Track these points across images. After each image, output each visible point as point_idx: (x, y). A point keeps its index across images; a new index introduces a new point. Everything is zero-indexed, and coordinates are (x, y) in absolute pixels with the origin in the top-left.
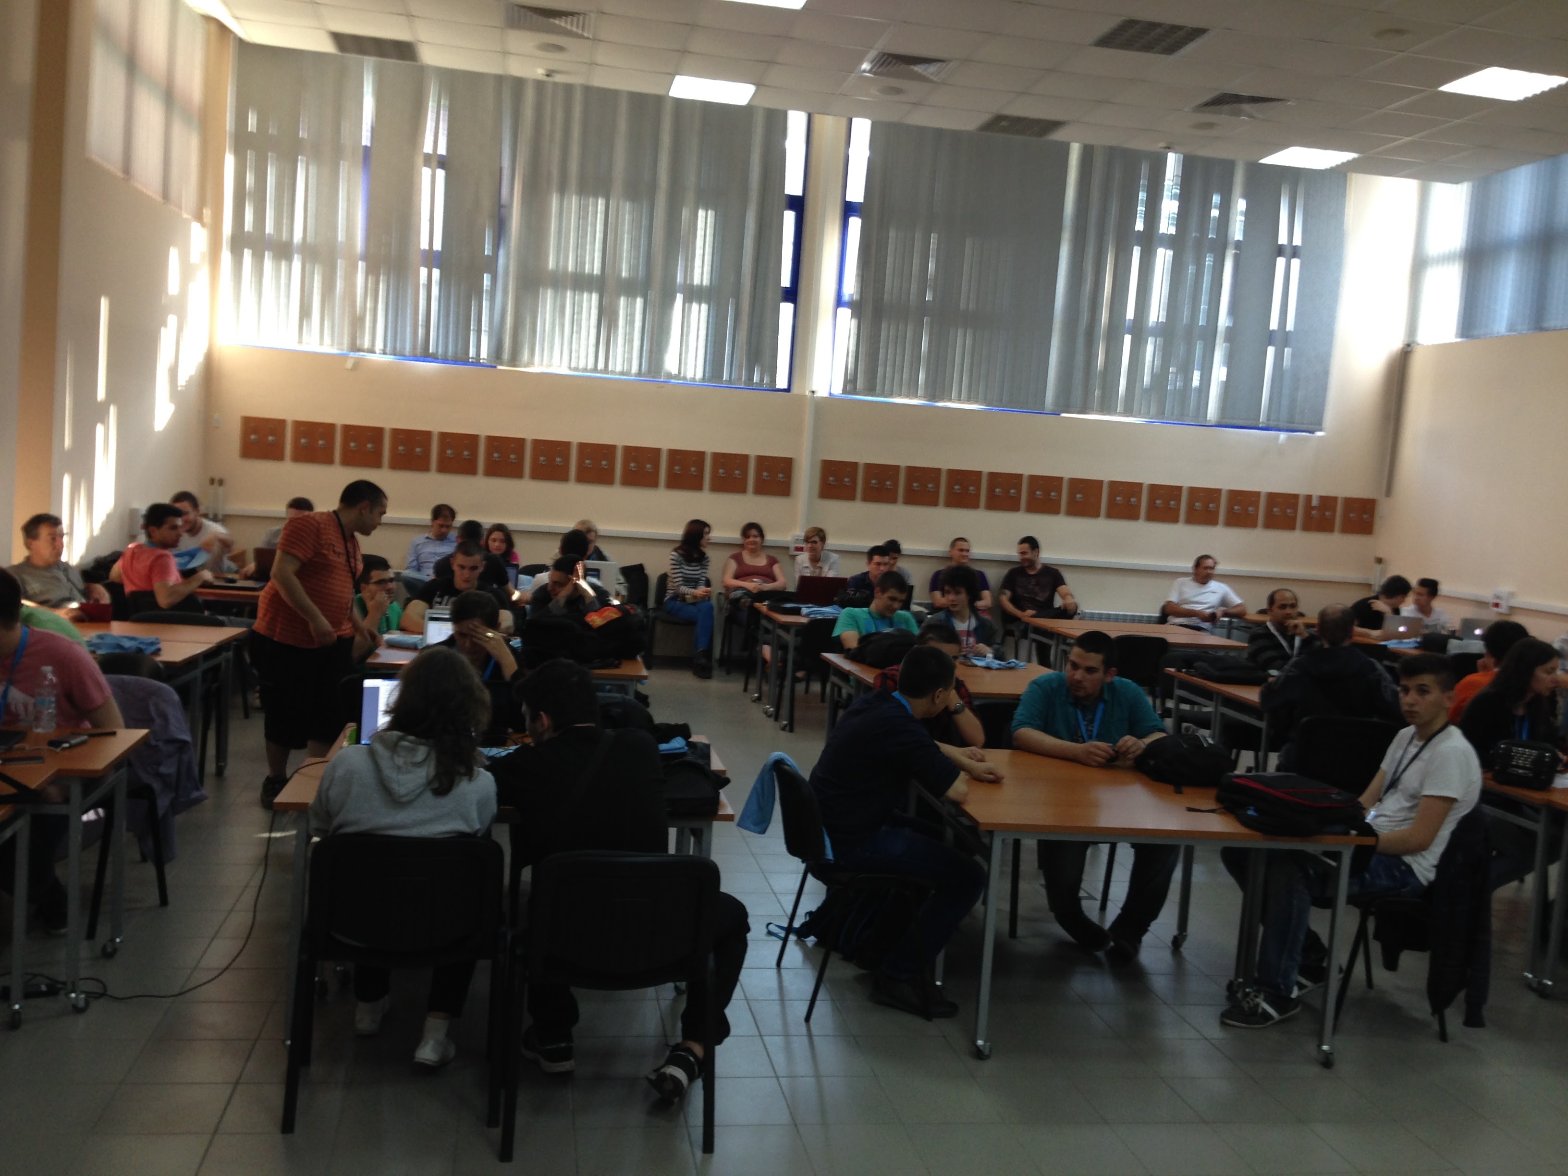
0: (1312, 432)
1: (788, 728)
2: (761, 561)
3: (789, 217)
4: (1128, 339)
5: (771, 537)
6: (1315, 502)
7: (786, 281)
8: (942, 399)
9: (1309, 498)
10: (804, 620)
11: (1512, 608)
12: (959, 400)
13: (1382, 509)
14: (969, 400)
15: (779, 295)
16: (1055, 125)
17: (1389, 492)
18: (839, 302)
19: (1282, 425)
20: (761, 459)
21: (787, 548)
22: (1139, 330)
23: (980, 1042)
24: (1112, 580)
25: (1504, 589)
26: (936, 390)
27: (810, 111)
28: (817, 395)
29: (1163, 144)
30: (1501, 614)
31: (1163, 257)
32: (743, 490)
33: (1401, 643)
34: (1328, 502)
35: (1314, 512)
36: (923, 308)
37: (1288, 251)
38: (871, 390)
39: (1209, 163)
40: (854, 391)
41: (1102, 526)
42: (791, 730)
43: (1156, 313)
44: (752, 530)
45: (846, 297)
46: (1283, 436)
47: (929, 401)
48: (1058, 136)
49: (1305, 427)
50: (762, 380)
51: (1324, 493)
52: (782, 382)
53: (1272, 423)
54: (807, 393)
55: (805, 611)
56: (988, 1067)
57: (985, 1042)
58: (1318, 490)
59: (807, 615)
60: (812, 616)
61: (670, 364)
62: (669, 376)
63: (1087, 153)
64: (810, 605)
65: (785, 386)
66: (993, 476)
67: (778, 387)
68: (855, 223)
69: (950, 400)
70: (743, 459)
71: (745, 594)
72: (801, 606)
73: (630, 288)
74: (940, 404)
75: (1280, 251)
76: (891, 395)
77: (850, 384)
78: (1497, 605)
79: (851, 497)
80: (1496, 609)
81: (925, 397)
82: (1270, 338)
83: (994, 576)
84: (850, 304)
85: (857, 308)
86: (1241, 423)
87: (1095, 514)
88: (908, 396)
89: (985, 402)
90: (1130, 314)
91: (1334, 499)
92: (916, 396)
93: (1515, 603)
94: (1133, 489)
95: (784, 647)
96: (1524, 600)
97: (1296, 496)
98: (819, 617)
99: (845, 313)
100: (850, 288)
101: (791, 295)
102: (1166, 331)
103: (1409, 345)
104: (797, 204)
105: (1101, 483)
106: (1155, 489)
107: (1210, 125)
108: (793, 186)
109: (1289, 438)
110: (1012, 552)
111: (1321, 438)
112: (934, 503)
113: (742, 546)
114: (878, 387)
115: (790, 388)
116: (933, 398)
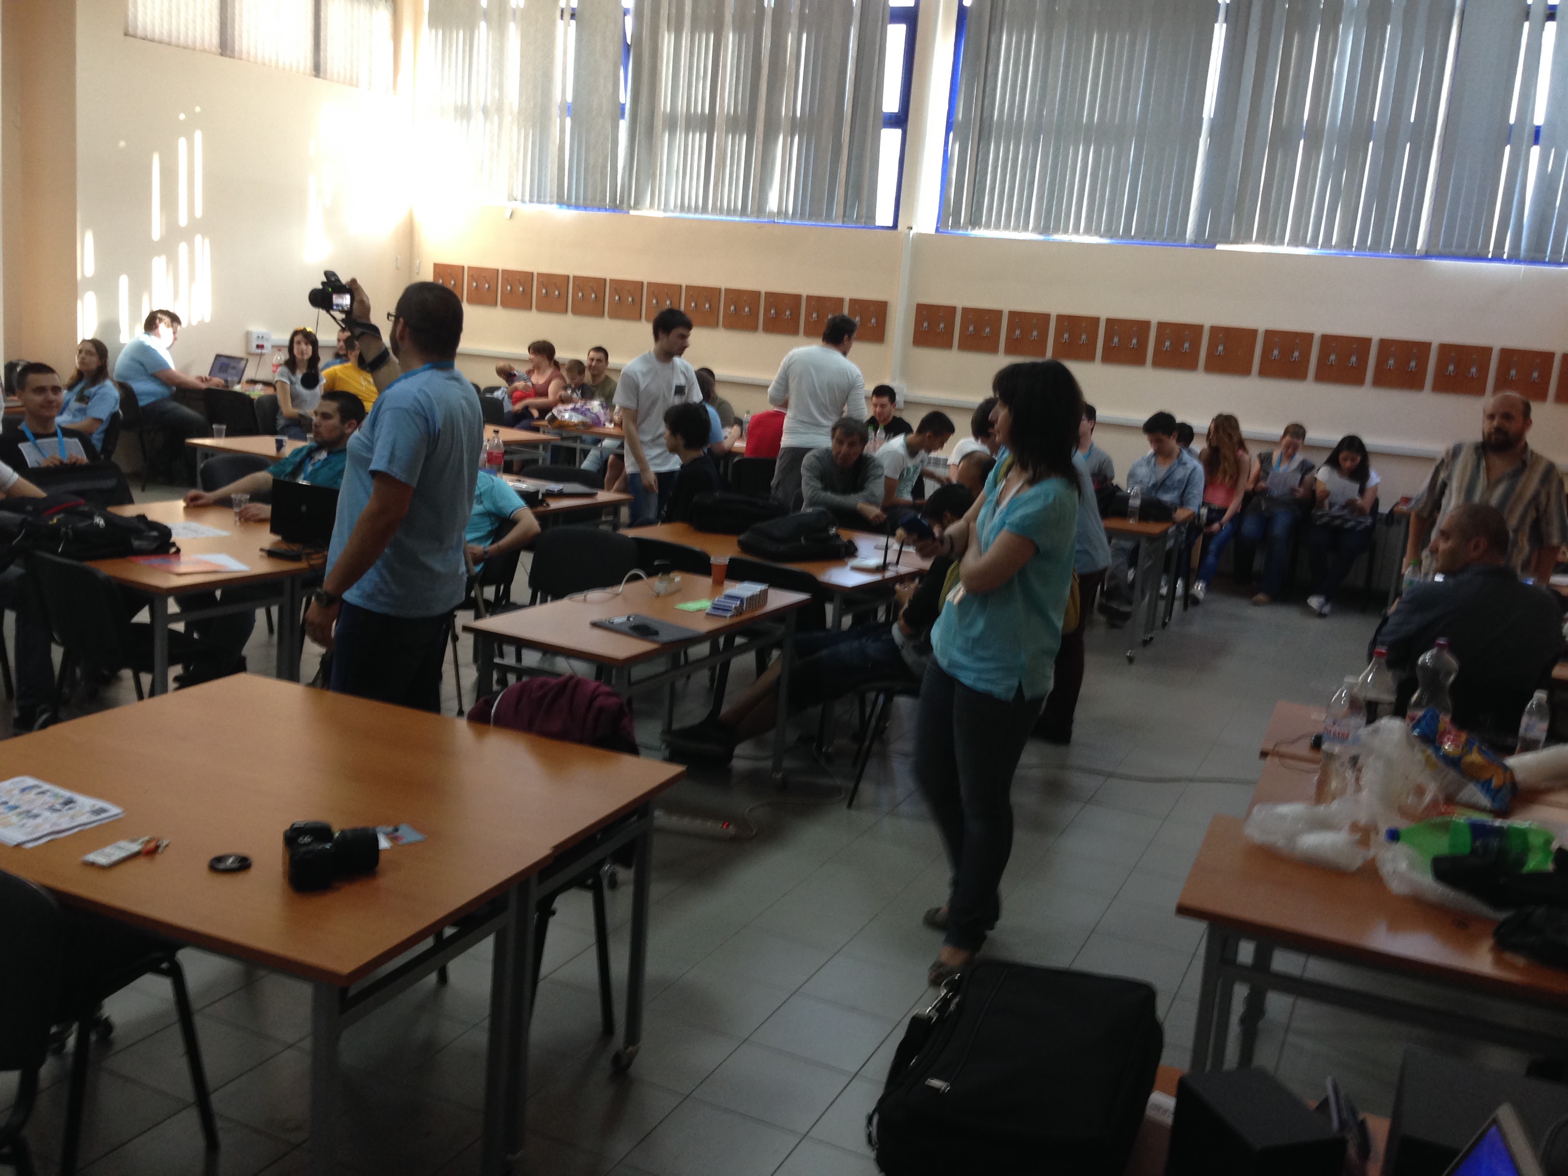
4: (1302, 143)
7: (894, 105)
8: (1056, 230)
12: (1076, 230)
14: (1088, 231)
15: (885, 121)
22: (1317, 133)
26: (1051, 221)
28: (913, 231)
38: (975, 220)
41: (1253, 384)
47: (1041, 234)
52: (888, 219)
54: (905, 229)
61: (772, 204)
62: (771, 214)
65: (890, 224)
66: (1112, 323)
69: (1066, 231)
70: (835, 302)
73: (736, 126)
74: (1055, 238)
79: (948, 345)
81: (1036, 229)
87: (1244, 372)
88: (1020, 230)
89: (1107, 234)
92: (1026, 228)
94: (1298, 340)
101: (900, 120)
104: (907, 16)
105: (1255, 331)
114: (984, 219)
115: (895, 226)
116: (1045, 230)
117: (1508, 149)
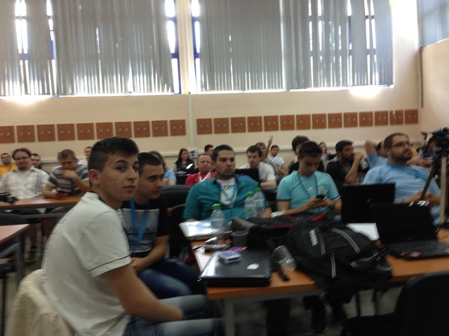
0: (389, 86)
3: (171, 24)
4: (312, 58)
6: (394, 113)
7: (173, 51)
9: (391, 112)
12: (248, 89)
13: (420, 113)
14: (252, 89)
15: (171, 56)
17: (422, 106)
18: (195, 56)
22: (316, 54)
26: (239, 86)
28: (191, 94)
31: (320, 24)
32: (166, 135)
34: (399, 113)
35: (394, 117)
36: (229, 55)
37: (369, 17)
38: (212, 88)
40: (206, 90)
41: (311, 132)
43: (321, 47)
45: (198, 54)
49: (386, 83)
50: (168, 90)
51: (397, 109)
54: (187, 93)
58: (395, 108)
65: (178, 92)
66: (266, 118)
67: (175, 92)
68: (197, 24)
70: (165, 122)
75: (366, 17)
76: (221, 90)
79: (210, 132)
81: (234, 89)
82: (368, 52)
84: (200, 56)
85: (203, 58)
87: (308, 128)
90: (311, 48)
91: (401, 111)
92: (231, 90)
94: (322, 117)
97: (387, 112)
99: (198, 60)
101: (176, 55)
103: (421, 48)
104: (174, 19)
105: (309, 115)
106: (330, 115)
111: (393, 88)
112: (244, 131)
114: (216, 87)
115: (180, 93)
117: (368, 56)
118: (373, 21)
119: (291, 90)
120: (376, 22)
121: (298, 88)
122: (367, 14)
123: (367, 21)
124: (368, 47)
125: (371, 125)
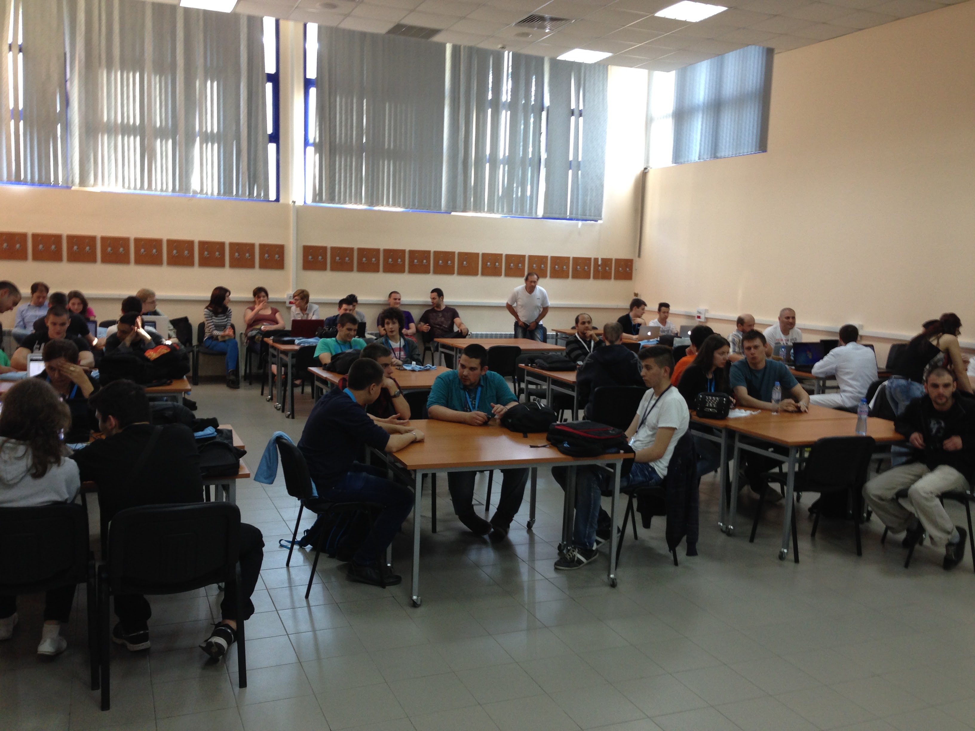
0: (596, 221)
1: (291, 416)
2: (268, 312)
3: (269, 86)
4: (488, 165)
5: (272, 296)
6: (600, 263)
7: (270, 130)
8: (377, 205)
9: (596, 260)
10: (297, 348)
11: (707, 319)
12: (388, 204)
13: (636, 265)
14: (394, 205)
15: (267, 139)
16: (434, 32)
17: (639, 256)
18: (306, 143)
19: (580, 217)
20: (262, 246)
21: (285, 303)
22: (494, 161)
23: (415, 597)
24: (486, 313)
25: (702, 307)
26: (374, 199)
27: (278, 17)
28: (296, 204)
29: (500, 46)
30: (700, 322)
31: (505, 116)
32: (252, 266)
33: (648, 341)
34: (606, 262)
35: (600, 268)
36: (361, 148)
37: (576, 113)
38: (332, 200)
39: (529, 58)
40: (321, 201)
41: (479, 281)
42: (293, 418)
43: (503, 150)
44: (260, 292)
45: (311, 141)
46: (580, 223)
47: (369, 206)
48: (437, 38)
49: (592, 218)
50: (259, 194)
51: (605, 257)
52: (272, 196)
53: (574, 216)
54: (291, 202)
55: (297, 341)
56: (419, 611)
57: (418, 597)
58: (601, 255)
59: (299, 344)
60: (302, 345)
61: (195, 185)
62: (195, 192)
63: (456, 50)
64: (301, 338)
65: (275, 198)
66: (412, 252)
67: (270, 200)
68: (313, 91)
69: (383, 205)
70: (251, 246)
71: (258, 333)
72: (294, 338)
73: (162, 134)
74: (376, 208)
75: (572, 113)
76: (345, 202)
77: (318, 196)
78: (699, 317)
79: (324, 269)
80: (699, 319)
81: (366, 203)
82: (570, 165)
83: (416, 314)
84: (314, 144)
85: (319, 147)
86: (557, 216)
87: (475, 274)
88: (356, 203)
89: (404, 206)
90: (488, 152)
91: (611, 260)
92: (361, 204)
93: (708, 316)
94: (496, 257)
95: (285, 365)
96: (712, 314)
97: (589, 259)
98: (306, 345)
99: (311, 150)
100: (313, 134)
102: (510, 161)
103: (645, 169)
104: (274, 79)
105: (478, 254)
106: (509, 257)
107: (527, 35)
108: (270, 68)
109: (583, 225)
110: (426, 298)
111: (601, 224)
112: (377, 270)
113: (254, 302)
114: (337, 198)
115: (277, 200)
116: (372, 204)
117: (570, 172)
118: (581, 119)
119: (453, 213)
120: (584, 122)
121: (464, 210)
122: (573, 106)
123: (573, 119)
124: (571, 158)
125: (567, 277)
